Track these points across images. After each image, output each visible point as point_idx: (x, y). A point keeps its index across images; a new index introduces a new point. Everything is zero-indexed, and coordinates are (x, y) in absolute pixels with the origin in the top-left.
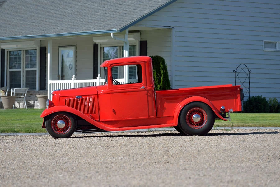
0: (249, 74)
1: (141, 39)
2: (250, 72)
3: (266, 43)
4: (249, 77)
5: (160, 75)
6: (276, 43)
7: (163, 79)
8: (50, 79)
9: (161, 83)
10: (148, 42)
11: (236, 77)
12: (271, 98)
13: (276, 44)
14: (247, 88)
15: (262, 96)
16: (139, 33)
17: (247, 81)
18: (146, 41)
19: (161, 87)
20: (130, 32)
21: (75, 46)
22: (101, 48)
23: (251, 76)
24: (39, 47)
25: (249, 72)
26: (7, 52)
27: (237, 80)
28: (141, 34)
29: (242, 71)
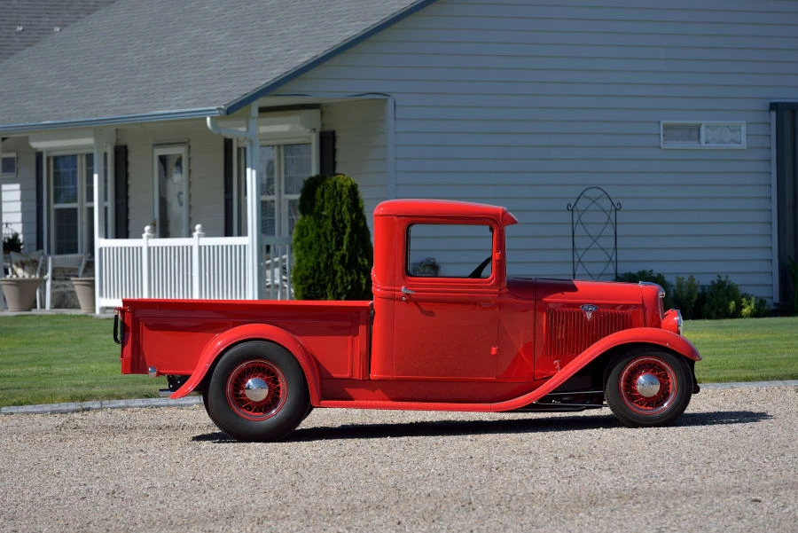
0: (613, 213)
1: (322, 125)
2: (618, 207)
3: (667, 127)
4: (614, 221)
5: (342, 225)
6: (698, 128)
7: (351, 236)
8: (100, 236)
9: (345, 247)
10: (337, 134)
11: (575, 222)
12: (680, 276)
13: (699, 130)
14: (610, 252)
15: (651, 271)
16: (316, 113)
17: (610, 230)
18: (334, 133)
19: (343, 257)
20: (262, 110)
21: (185, 143)
22: (239, 149)
23: (621, 217)
24: (114, 145)
25: (613, 208)
26: (48, 158)
27: (579, 230)
28: (322, 113)
29: (594, 207)
